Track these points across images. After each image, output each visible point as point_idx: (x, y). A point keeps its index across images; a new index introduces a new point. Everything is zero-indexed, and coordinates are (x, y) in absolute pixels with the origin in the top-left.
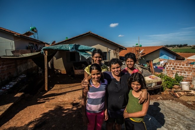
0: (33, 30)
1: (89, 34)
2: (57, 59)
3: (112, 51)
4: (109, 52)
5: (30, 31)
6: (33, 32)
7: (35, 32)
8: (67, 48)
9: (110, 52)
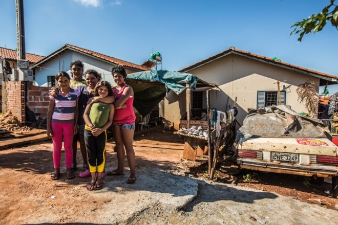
0: (154, 57)
1: (229, 53)
2: (169, 103)
3: (294, 88)
4: (284, 91)
5: (150, 60)
6: (155, 61)
7: (159, 61)
8: (148, 76)
9: (288, 90)
